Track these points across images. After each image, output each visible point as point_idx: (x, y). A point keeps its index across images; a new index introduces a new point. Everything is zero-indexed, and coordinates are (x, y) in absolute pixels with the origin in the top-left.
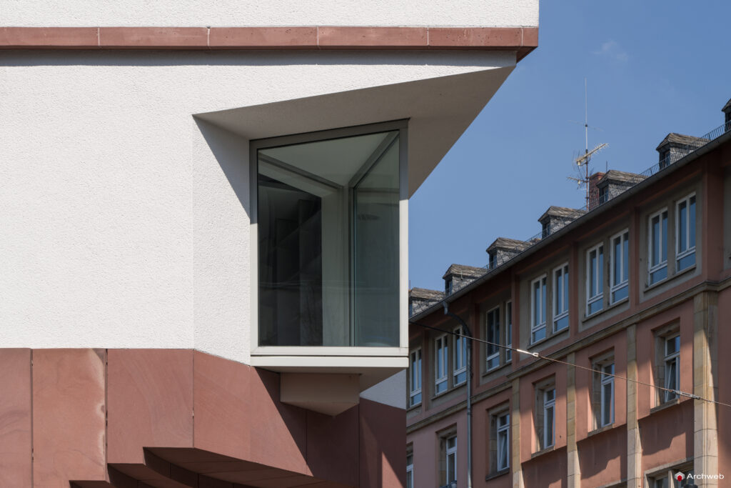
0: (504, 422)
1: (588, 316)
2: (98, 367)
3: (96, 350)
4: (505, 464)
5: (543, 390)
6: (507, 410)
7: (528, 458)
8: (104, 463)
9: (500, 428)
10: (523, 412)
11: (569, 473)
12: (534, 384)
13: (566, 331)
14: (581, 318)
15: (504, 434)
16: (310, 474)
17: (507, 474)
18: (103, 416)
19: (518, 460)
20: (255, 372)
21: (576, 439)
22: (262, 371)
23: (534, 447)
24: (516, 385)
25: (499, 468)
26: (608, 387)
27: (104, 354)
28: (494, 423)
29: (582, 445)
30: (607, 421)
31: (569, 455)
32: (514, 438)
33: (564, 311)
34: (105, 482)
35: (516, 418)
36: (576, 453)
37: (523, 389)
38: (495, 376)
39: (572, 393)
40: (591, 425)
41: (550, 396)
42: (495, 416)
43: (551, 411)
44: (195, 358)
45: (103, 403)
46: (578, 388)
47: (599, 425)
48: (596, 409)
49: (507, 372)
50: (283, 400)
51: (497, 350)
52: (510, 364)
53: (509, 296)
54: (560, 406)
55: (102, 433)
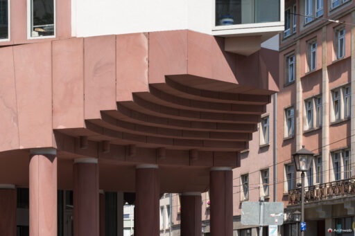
0: (292, 59)
1: (332, 8)
2: (145, 41)
3: (144, 33)
4: (292, 79)
5: (311, 44)
6: (293, 54)
7: (304, 75)
8: (147, 84)
9: (290, 63)
10: (301, 54)
11: (323, 80)
12: (307, 41)
13: (322, 16)
14: (329, 9)
15: (292, 65)
16: (237, 83)
17: (294, 83)
18: (147, 63)
19: (299, 77)
20: (214, 38)
21: (326, 65)
22: (216, 37)
23: (307, 70)
24: (298, 43)
25: (290, 81)
26: (342, 40)
27: (148, 35)
28: (287, 61)
29: (329, 68)
30: (341, 56)
31: (323, 72)
32: (297, 67)
33: (321, 7)
34: (147, 92)
35: (298, 57)
36: (327, 71)
37: (302, 44)
38: (289, 39)
39: (325, 44)
40: (334, 58)
41: (314, 46)
42: (288, 58)
43: (314, 53)
44: (188, 33)
45: (147, 57)
46: (328, 41)
47: (337, 58)
48: (336, 51)
49: (294, 37)
50: (226, 50)
51: (289, 27)
52: (295, 33)
53: (295, 3)
54: (319, 50)
55: (147, 70)
